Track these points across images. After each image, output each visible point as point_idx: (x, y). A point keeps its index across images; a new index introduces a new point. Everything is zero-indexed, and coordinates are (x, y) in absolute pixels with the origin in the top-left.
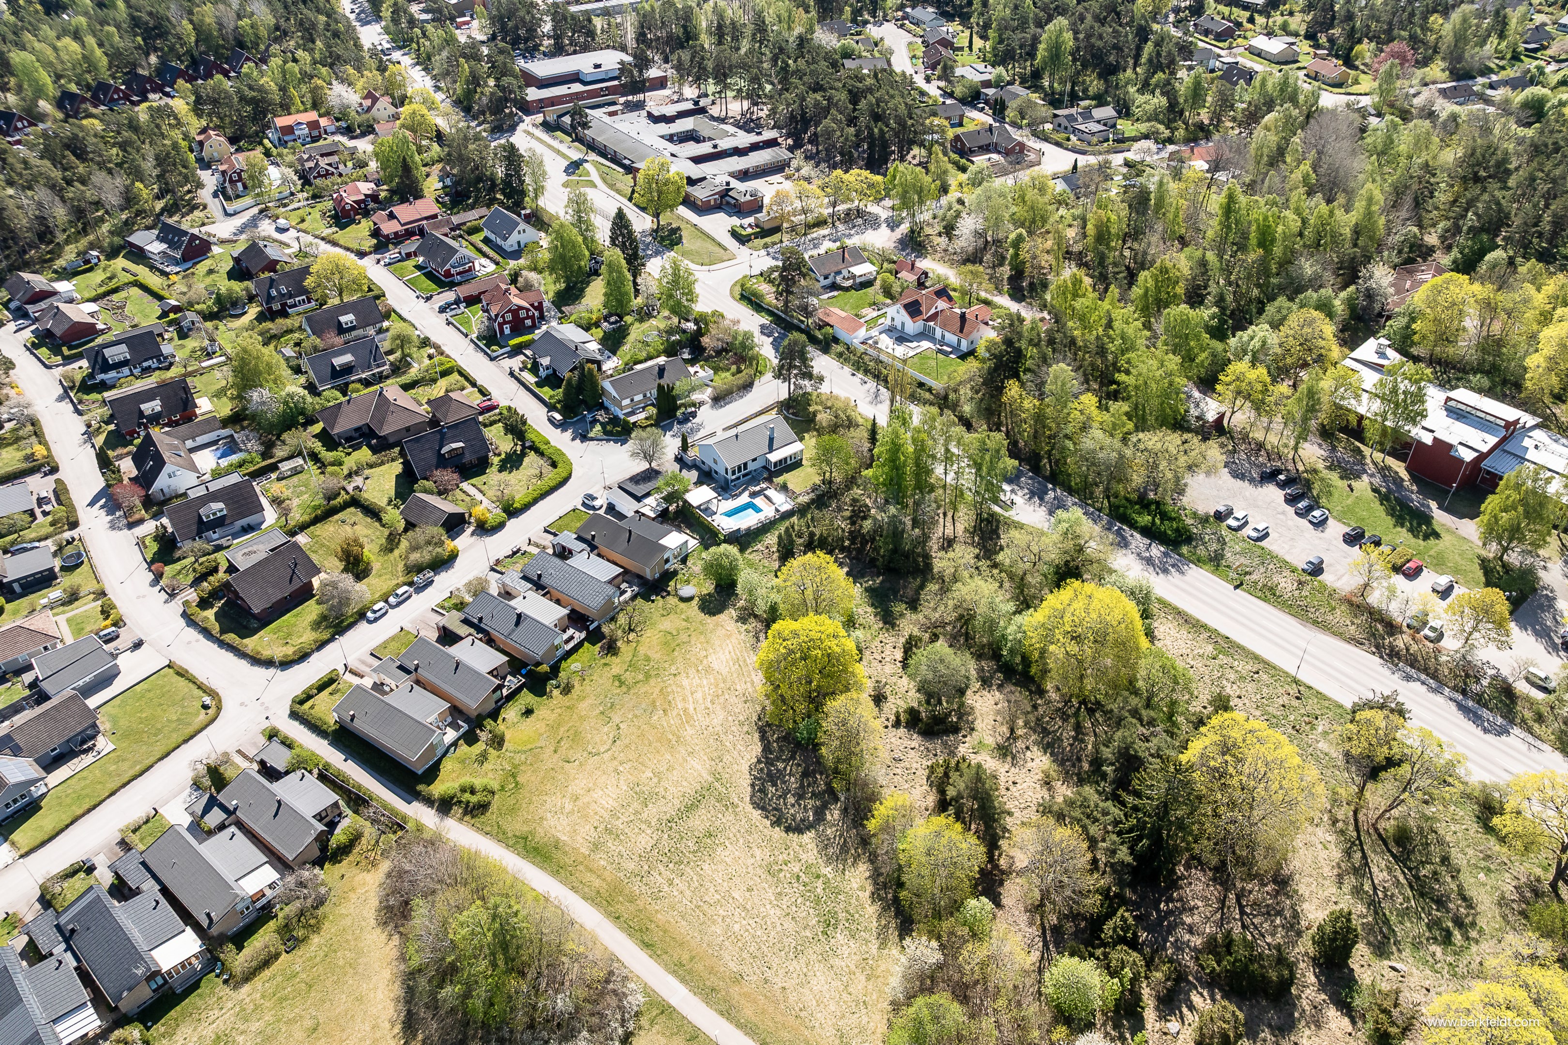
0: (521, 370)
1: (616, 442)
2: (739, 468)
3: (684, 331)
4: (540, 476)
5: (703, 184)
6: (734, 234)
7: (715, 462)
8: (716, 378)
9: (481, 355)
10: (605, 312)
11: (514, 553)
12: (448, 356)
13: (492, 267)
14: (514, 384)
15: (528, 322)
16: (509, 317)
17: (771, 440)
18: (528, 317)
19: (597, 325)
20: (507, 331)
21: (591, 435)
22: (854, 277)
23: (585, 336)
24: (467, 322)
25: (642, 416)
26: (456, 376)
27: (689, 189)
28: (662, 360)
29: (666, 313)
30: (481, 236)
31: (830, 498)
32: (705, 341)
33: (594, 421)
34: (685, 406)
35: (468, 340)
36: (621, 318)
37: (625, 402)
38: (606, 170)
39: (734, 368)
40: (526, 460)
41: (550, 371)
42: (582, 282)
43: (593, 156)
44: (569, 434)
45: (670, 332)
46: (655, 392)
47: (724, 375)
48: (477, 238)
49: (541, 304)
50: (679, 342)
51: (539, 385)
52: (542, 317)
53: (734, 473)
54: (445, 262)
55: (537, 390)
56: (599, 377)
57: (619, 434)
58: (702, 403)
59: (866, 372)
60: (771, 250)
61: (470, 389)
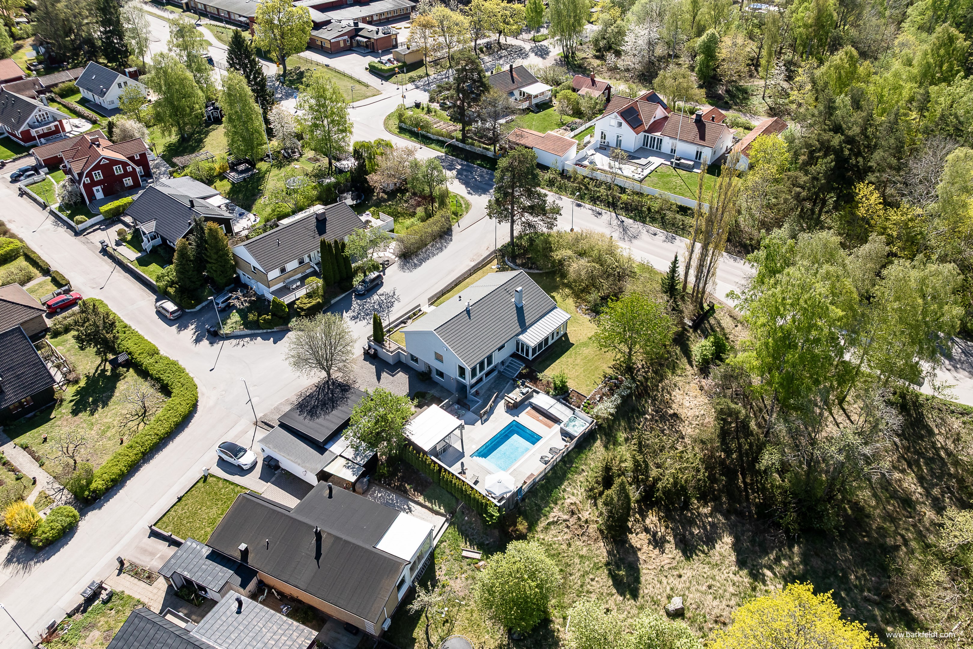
0: (118, 244)
1: (265, 337)
2: (482, 364)
3: (340, 171)
4: (144, 414)
5: (329, 27)
6: (373, 70)
7: (439, 358)
8: (397, 227)
9: (62, 231)
10: (232, 158)
11: (89, 601)
12: (13, 236)
13: (86, 126)
14: (107, 265)
15: (128, 181)
16: (98, 176)
17: (520, 311)
18: (126, 174)
19: (222, 176)
20: (99, 195)
21: (226, 330)
22: (529, 97)
23: (206, 190)
24: (49, 190)
25: (302, 293)
26: (21, 262)
27: (314, 33)
28: (319, 208)
29: (309, 154)
30: (78, 97)
31: (640, 396)
32: (374, 179)
33: (228, 309)
34: (363, 270)
35: (46, 213)
36: (253, 166)
37: (274, 274)
38: (219, 29)
39: (420, 211)
40: (121, 386)
41: (158, 241)
42: (200, 133)
43: (205, 21)
44: (189, 333)
45: (319, 175)
46: (316, 255)
47: (408, 222)
48: (72, 101)
49: (143, 156)
50: (337, 185)
51: (143, 262)
52: (148, 174)
53: (474, 374)
54: (20, 122)
55: (139, 270)
56: (229, 243)
57: (269, 324)
58: (386, 264)
59: (594, 200)
60: (420, 83)
61: (39, 279)
